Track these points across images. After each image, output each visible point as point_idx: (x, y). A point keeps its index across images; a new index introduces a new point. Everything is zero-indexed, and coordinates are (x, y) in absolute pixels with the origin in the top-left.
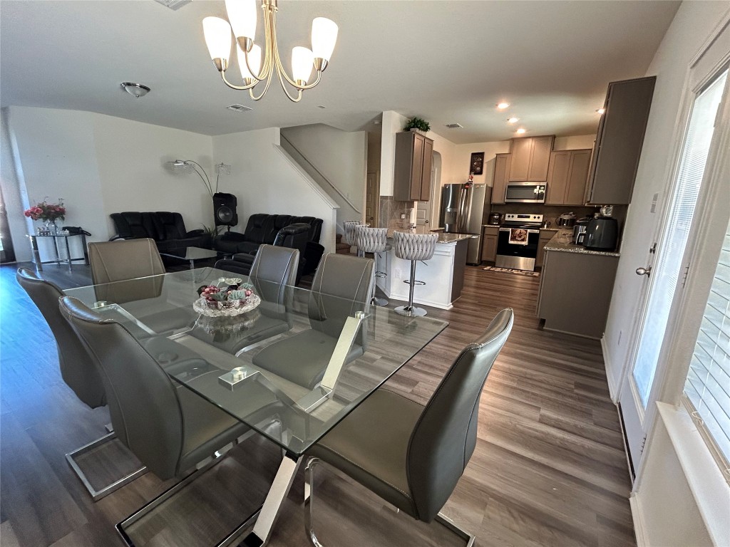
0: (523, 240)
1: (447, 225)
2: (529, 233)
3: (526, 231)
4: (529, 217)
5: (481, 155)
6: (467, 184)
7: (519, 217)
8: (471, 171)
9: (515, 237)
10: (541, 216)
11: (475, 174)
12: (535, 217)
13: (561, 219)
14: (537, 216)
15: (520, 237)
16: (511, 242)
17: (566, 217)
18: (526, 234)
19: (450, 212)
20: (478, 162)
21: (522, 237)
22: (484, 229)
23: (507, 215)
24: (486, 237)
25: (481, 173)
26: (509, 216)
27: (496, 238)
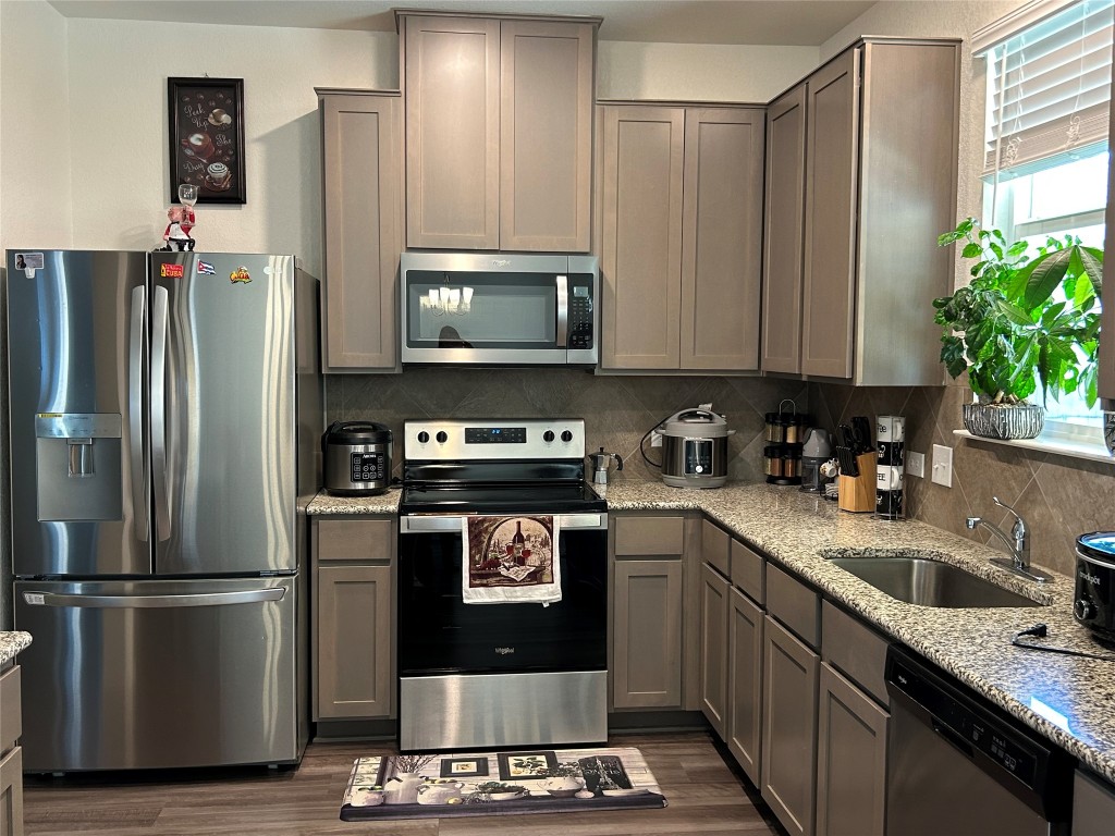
0: (536, 577)
1: (61, 530)
2: (563, 533)
3: (548, 524)
4: (519, 437)
5: (230, 91)
6: (164, 256)
7: (472, 437)
8: (176, 181)
9: (496, 563)
10: (578, 429)
11: (206, 198)
12: (549, 437)
13: (671, 443)
14: (558, 428)
15: (521, 561)
16: (473, 595)
17: (694, 432)
18: (545, 543)
19: (72, 444)
20: (212, 132)
21: (534, 561)
22: (306, 526)
23: (412, 430)
24: (325, 576)
25: (234, 195)
26: (423, 437)
27: (384, 579)
